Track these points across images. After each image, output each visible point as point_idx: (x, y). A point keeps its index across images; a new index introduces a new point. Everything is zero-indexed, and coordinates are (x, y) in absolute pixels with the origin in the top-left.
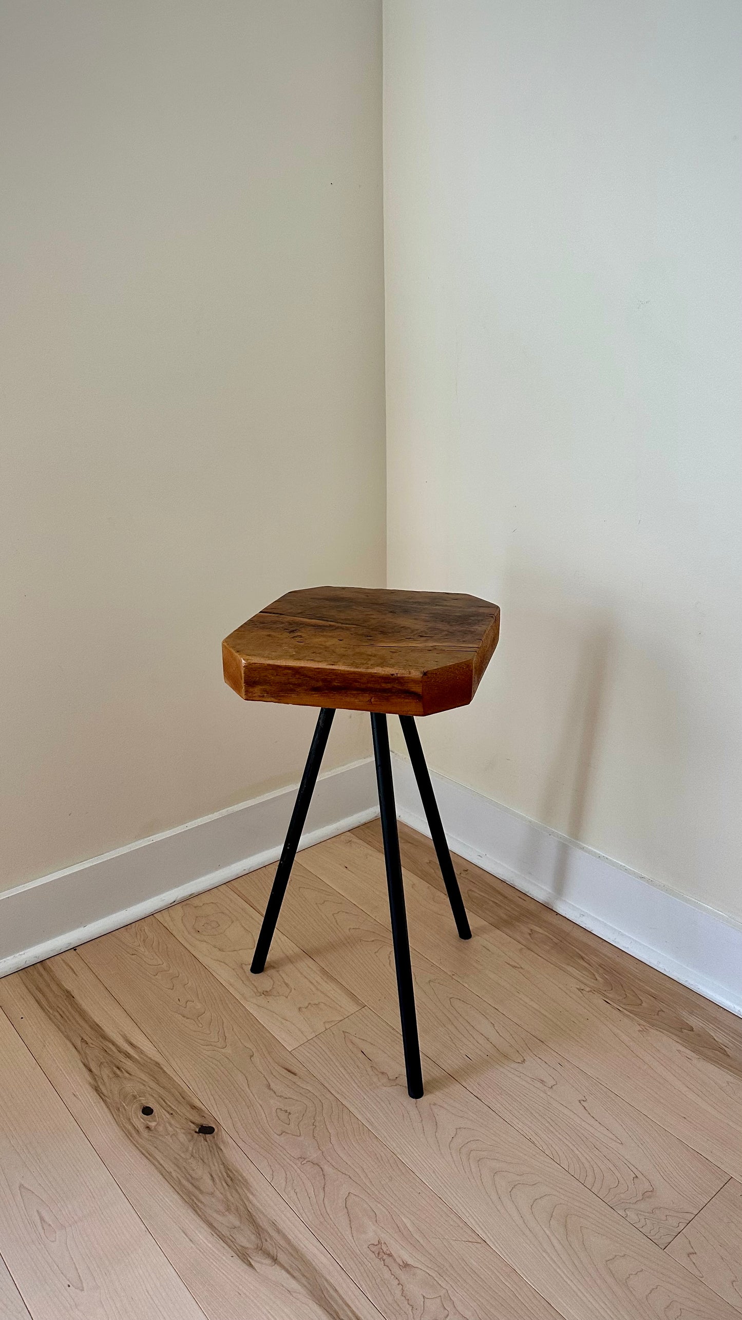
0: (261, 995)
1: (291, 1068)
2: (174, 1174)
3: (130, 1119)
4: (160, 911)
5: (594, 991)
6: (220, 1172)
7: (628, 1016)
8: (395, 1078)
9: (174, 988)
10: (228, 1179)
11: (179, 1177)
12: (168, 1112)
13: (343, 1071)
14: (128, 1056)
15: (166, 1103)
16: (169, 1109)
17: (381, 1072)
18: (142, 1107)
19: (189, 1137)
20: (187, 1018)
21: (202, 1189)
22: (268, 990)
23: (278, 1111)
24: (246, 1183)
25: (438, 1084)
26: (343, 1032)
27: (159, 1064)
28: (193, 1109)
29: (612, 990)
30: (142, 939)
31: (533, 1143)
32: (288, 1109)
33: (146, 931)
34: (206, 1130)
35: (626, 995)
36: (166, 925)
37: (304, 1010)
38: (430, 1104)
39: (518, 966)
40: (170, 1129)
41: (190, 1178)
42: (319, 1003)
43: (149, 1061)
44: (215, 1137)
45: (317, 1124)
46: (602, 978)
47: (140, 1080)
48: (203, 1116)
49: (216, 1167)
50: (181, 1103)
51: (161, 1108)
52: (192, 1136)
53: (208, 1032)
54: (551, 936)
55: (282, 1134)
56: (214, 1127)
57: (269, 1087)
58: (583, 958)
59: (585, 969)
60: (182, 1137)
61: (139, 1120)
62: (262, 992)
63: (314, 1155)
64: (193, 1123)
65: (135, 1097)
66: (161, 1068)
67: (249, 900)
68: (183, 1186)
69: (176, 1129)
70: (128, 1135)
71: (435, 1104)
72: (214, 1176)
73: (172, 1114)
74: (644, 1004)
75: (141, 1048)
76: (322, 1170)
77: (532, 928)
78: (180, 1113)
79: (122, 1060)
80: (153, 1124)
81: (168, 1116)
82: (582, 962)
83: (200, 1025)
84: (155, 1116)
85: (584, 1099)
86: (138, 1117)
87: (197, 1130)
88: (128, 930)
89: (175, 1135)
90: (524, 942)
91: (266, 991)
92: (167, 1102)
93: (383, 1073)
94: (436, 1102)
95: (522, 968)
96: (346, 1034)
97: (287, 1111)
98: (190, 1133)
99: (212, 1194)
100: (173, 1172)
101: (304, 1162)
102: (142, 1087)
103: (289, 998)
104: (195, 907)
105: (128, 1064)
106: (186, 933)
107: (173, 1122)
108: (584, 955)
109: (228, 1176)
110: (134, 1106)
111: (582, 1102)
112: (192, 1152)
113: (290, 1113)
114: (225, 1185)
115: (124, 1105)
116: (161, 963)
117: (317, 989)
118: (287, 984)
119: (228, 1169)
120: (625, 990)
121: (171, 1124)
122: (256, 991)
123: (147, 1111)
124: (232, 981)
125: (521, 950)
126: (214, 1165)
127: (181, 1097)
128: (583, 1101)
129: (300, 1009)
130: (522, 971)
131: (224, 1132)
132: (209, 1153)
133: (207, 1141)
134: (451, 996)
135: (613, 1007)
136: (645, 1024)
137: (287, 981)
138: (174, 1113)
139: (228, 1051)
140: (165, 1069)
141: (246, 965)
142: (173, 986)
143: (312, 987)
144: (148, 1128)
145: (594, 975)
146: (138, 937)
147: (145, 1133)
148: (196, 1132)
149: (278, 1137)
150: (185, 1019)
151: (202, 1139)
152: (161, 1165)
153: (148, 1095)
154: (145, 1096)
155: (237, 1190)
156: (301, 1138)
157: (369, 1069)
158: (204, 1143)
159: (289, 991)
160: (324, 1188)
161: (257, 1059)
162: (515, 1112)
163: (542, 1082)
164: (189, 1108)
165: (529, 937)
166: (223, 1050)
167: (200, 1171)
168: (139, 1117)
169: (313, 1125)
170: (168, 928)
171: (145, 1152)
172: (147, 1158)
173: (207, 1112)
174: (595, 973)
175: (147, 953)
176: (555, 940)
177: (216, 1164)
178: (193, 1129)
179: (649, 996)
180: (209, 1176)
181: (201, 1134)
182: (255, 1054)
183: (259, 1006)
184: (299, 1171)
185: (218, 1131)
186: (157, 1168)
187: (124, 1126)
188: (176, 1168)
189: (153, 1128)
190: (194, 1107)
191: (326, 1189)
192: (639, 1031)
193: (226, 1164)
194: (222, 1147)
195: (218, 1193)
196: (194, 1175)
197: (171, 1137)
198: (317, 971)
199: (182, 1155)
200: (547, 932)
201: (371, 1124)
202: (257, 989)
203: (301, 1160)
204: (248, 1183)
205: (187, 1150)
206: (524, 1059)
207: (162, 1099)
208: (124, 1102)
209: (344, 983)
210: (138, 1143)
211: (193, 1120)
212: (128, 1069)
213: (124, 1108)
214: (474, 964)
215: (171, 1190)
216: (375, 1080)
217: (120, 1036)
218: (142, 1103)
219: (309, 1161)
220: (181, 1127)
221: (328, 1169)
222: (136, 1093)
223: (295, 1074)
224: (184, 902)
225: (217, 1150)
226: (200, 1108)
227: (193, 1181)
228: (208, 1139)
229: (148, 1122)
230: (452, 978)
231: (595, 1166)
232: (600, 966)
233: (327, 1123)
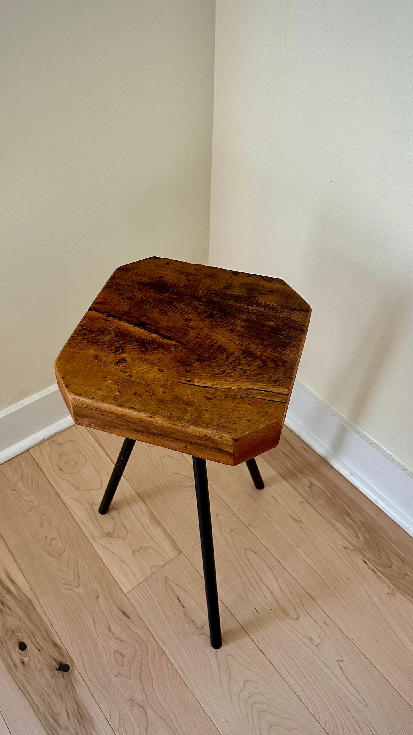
0: (106, 536)
1: (127, 612)
2: (41, 708)
3: (10, 653)
4: (33, 447)
5: (356, 550)
6: (74, 708)
7: (379, 577)
8: (202, 627)
9: (43, 525)
10: (79, 716)
11: (45, 712)
12: (37, 649)
13: (164, 617)
14: (9, 591)
15: (36, 640)
16: (37, 646)
17: (191, 620)
18: (19, 643)
19: (52, 673)
20: (52, 556)
21: (61, 724)
22: (111, 532)
23: (116, 652)
24: (90, 721)
25: (234, 635)
26: (165, 577)
27: (31, 601)
28: (55, 646)
29: (370, 549)
30: (20, 475)
31: (301, 700)
32: (123, 651)
33: (23, 466)
34: (64, 668)
35: (380, 556)
36: (37, 461)
37: (137, 553)
38: (226, 655)
39: (298, 519)
40: (38, 665)
41: (52, 712)
42: (148, 547)
43: (24, 597)
44: (70, 674)
45: (143, 667)
46: (363, 537)
47: (17, 616)
48: (62, 654)
49: (71, 704)
50: (46, 640)
51: (33, 645)
52: (54, 673)
53: (66, 571)
54: (325, 490)
55: (118, 675)
56: (70, 665)
57: (109, 628)
58: (349, 515)
59: (351, 527)
60: (47, 674)
61: (17, 654)
62: (106, 533)
63: (140, 698)
64: (55, 660)
65: (13, 632)
66: (32, 605)
67: (98, 439)
68: (48, 721)
69: (42, 665)
70: (9, 669)
71: (230, 655)
72: (69, 712)
73: (40, 650)
74: (394, 567)
75: (19, 584)
76: (146, 713)
77: (311, 481)
78: (45, 650)
79: (5, 596)
80: (26, 659)
81: (37, 652)
82: (348, 519)
83: (61, 564)
84: (28, 651)
85: (341, 660)
86: (15, 651)
87: (58, 667)
88: (10, 464)
89: (41, 671)
90: (304, 495)
91: (110, 533)
92: (36, 638)
93: (193, 621)
94: (230, 653)
95: (301, 522)
96: (167, 580)
97: (122, 653)
98: (52, 670)
99: (67, 729)
100: (40, 706)
101: (133, 704)
102: (19, 623)
103: (126, 540)
104: (59, 444)
105: (9, 600)
106: (52, 470)
107: (41, 659)
108: (350, 512)
109: (79, 713)
110: (13, 641)
111: (339, 662)
112: (54, 687)
113: (124, 656)
114: (76, 721)
115: (6, 639)
116: (33, 499)
117: (147, 533)
118: (125, 527)
119: (79, 707)
120: (381, 551)
121: (39, 661)
122: (102, 531)
123: (22, 646)
124: (85, 520)
125: (302, 503)
126: (69, 702)
127: (46, 634)
128: (341, 661)
129: (134, 551)
130: (301, 524)
131: (76, 671)
132: (65, 688)
133: (64, 678)
134: (246, 547)
135: (370, 568)
136: (393, 587)
137: (125, 523)
138: (41, 650)
139: (81, 590)
140: (35, 606)
141: (95, 505)
142: (42, 524)
143: (143, 530)
144: (23, 662)
145: (357, 533)
146: (18, 472)
147: (20, 667)
148: (57, 669)
149: (114, 678)
150: (50, 557)
151: (61, 675)
152: (32, 699)
153: (22, 631)
154: (20, 632)
155: (85, 727)
156: (131, 681)
157: (183, 617)
158: (62, 680)
159: (126, 533)
160: (147, 730)
161: (101, 600)
162: (289, 668)
163: (311, 639)
164: (51, 645)
165: (308, 490)
166: (77, 590)
167: (59, 707)
168: (17, 651)
169: (141, 669)
170: (39, 465)
171: (20, 686)
172: (22, 691)
173: (64, 650)
174: (358, 532)
175: (23, 489)
176: (330, 496)
177: (71, 701)
178: (54, 665)
179: (398, 559)
180: (66, 713)
181: (60, 671)
182: (101, 596)
183: (104, 547)
184: (129, 713)
185: (72, 669)
186: (29, 702)
187: (6, 660)
188: (42, 702)
189: (26, 663)
190: (55, 645)
191: (148, 731)
192: (388, 594)
193: (78, 701)
194: (75, 686)
195: (71, 729)
196: (55, 710)
197: (39, 672)
198: (148, 516)
199: (47, 691)
200: (322, 485)
201: (182, 671)
202: (103, 530)
203: (131, 702)
204: (93, 721)
205: (50, 686)
206: (298, 616)
207: (33, 635)
208: (6, 637)
209: (167, 528)
210: (15, 676)
211: (56, 658)
212: (9, 605)
213: (6, 642)
214: (265, 515)
215: (39, 723)
216: (187, 627)
217: (3, 571)
218: (18, 639)
219: (137, 704)
220: (46, 664)
221: (150, 713)
222: (14, 629)
223: (128, 617)
224: (51, 439)
225: (71, 687)
226: (60, 646)
227: (54, 716)
228: (65, 677)
229: (23, 657)
230: (248, 529)
231: (345, 727)
232: (362, 524)
233: (151, 667)
